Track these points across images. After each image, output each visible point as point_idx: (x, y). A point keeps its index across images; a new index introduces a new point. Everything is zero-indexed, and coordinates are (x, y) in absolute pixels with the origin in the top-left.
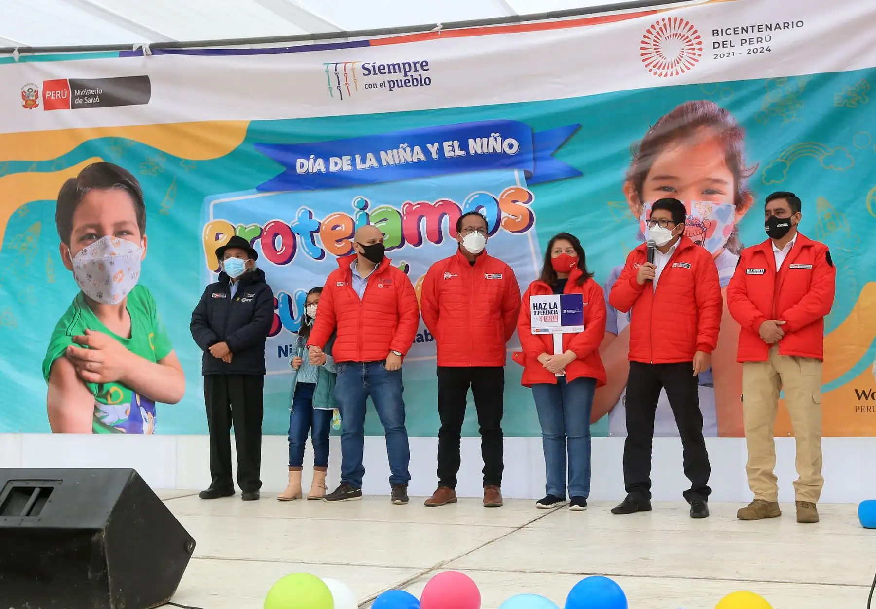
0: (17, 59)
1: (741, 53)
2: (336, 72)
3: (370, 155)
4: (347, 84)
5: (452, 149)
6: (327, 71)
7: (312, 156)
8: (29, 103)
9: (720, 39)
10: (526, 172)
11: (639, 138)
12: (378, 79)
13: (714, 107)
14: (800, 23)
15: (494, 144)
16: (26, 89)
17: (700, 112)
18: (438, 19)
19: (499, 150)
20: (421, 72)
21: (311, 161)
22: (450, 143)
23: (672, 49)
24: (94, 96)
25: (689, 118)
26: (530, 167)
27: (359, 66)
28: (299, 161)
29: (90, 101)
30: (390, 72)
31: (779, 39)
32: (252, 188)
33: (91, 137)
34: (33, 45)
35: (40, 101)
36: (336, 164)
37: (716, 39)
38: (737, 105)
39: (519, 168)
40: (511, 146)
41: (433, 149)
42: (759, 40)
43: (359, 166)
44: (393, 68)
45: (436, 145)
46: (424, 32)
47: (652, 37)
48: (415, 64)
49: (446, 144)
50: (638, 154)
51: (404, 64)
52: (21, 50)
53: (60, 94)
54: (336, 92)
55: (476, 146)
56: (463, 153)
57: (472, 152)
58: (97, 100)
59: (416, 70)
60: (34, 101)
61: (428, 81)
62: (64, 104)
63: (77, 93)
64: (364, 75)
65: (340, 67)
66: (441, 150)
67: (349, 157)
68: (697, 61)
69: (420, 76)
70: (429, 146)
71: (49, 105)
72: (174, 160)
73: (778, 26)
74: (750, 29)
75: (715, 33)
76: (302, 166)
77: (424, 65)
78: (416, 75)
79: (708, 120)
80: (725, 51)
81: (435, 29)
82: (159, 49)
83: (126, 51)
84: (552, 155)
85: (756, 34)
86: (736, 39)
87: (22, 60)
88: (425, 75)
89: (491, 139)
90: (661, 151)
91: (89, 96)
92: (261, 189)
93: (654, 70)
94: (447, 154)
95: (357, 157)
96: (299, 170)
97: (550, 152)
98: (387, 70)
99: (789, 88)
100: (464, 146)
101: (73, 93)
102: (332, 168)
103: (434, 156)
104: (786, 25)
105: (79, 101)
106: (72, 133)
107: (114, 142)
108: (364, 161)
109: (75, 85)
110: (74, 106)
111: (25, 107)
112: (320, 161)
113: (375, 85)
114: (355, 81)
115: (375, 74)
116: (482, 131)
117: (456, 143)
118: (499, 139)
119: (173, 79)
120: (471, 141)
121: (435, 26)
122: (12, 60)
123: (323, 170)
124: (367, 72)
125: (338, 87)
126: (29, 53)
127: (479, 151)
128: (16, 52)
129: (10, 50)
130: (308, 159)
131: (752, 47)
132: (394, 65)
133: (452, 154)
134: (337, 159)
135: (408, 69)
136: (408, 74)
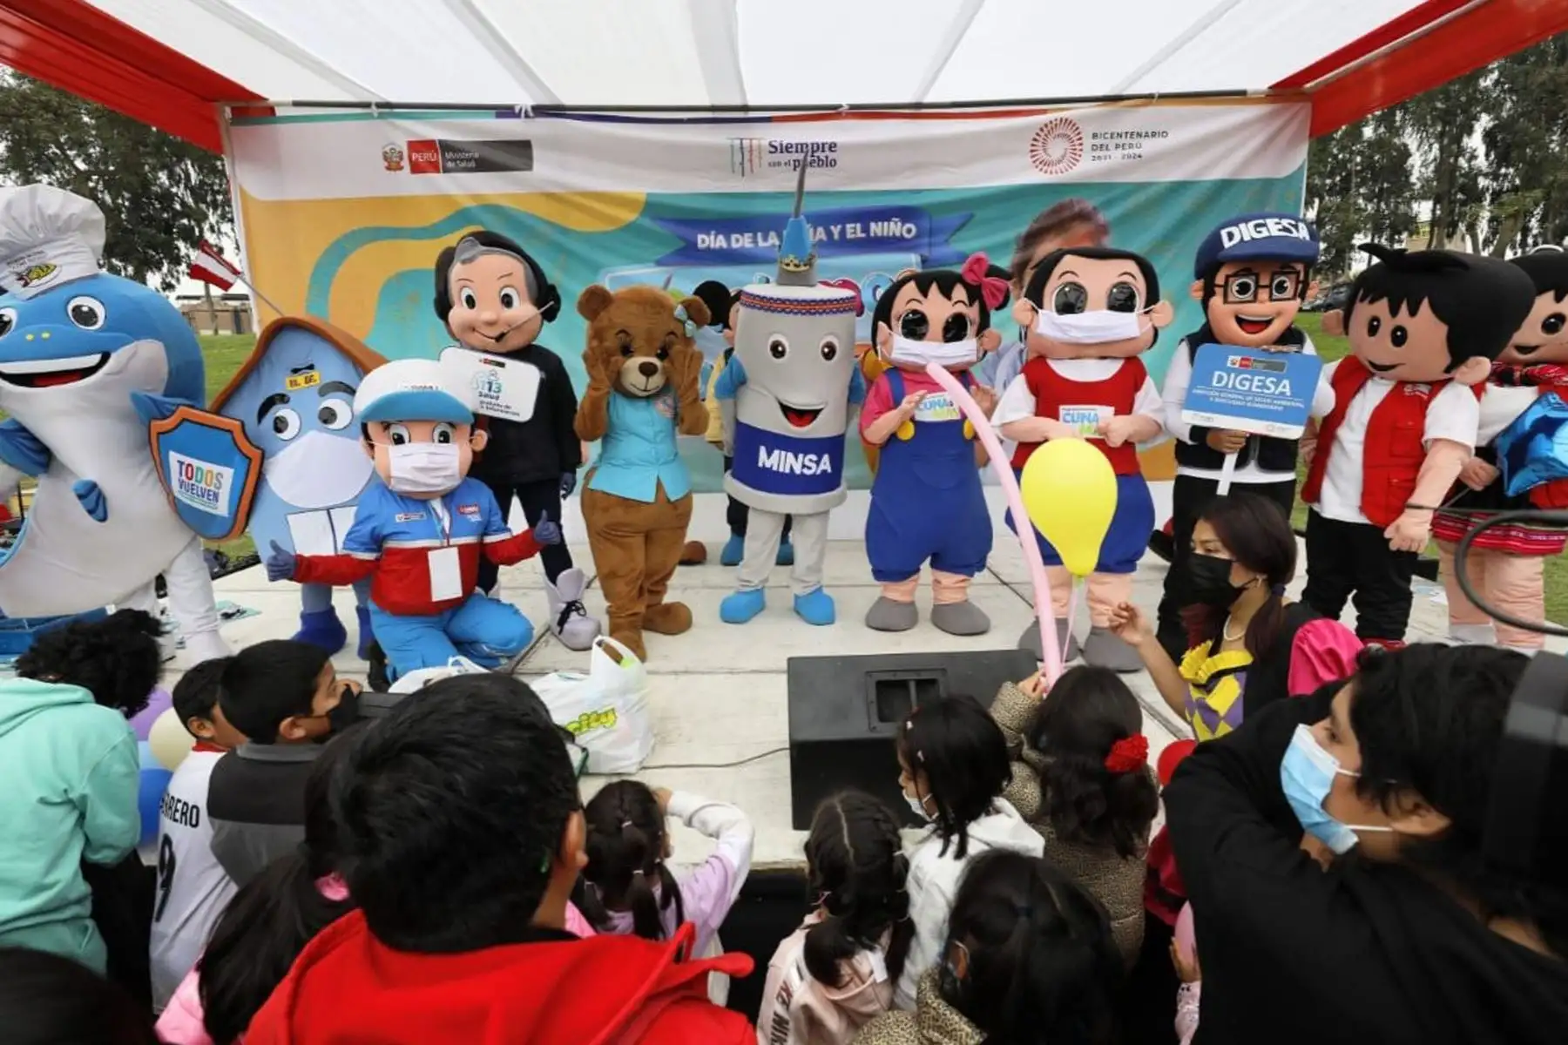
0: (376, 115)
1: (1116, 157)
2: (742, 148)
3: (772, 234)
4: (751, 161)
5: (854, 230)
6: (732, 146)
7: (713, 232)
8: (393, 164)
9: (1098, 142)
10: (922, 256)
11: (1023, 230)
12: (785, 157)
13: (1089, 204)
14: (1164, 134)
15: (894, 228)
16: (387, 149)
17: (1077, 209)
18: (845, 99)
19: (898, 234)
20: (827, 153)
21: (712, 237)
22: (853, 225)
23: (1057, 148)
24: (469, 160)
25: (1067, 214)
26: (926, 252)
27: (765, 143)
28: (700, 237)
29: (463, 165)
30: (797, 151)
31: (1149, 146)
32: (648, 261)
33: (470, 204)
34: (393, 99)
35: (405, 163)
36: (737, 240)
37: (1095, 154)
38: (1108, 204)
39: (916, 253)
40: (909, 231)
41: (836, 230)
42: (1131, 146)
43: (761, 243)
44: (801, 147)
45: (839, 227)
46: (830, 113)
47: (1040, 139)
48: (823, 144)
49: (849, 226)
50: (1021, 244)
51: (813, 144)
52: (379, 105)
53: (428, 156)
54: (738, 168)
55: (876, 229)
56: (863, 235)
57: (872, 234)
58: (472, 164)
59: (823, 151)
60: (399, 163)
61: (833, 163)
62: (434, 167)
63: (449, 155)
64: (771, 152)
65: (746, 143)
66: (843, 232)
67: (750, 235)
68: (1077, 160)
69: (827, 157)
70: (832, 228)
71: (416, 168)
72: (565, 231)
73: (1147, 135)
74: (1124, 136)
75: (1095, 136)
76: (703, 241)
77: (832, 147)
78: (822, 156)
79: (1083, 216)
80: (1102, 154)
81: (840, 110)
82: (541, 111)
83: (506, 111)
84: (946, 241)
85: (1129, 140)
86: (1112, 143)
87: (381, 116)
88: (831, 156)
89: (892, 224)
90: (1042, 242)
91: (462, 160)
92: (659, 263)
93: (1040, 166)
94: (849, 236)
95: (759, 234)
96: (700, 245)
97: (945, 237)
98: (794, 149)
99: (1151, 191)
100: (866, 230)
101: (443, 155)
102: (735, 245)
103: (836, 236)
104: (1154, 134)
105: (450, 165)
106: (446, 199)
107: (495, 210)
108: (765, 239)
109: (446, 147)
110: (446, 170)
111: (389, 168)
112: (721, 237)
113: (779, 164)
114: (760, 158)
115: (782, 152)
116: (884, 215)
117: (859, 226)
118: (899, 224)
119: (558, 145)
120: (873, 225)
121: (841, 106)
122: (370, 116)
123: (725, 245)
124: (773, 150)
125: (742, 164)
126: (388, 108)
127: (879, 234)
128: (374, 107)
129: (367, 105)
130: (708, 234)
131: (1126, 152)
132: (802, 145)
133: (853, 236)
134: (738, 236)
135: (815, 148)
136: (815, 154)
